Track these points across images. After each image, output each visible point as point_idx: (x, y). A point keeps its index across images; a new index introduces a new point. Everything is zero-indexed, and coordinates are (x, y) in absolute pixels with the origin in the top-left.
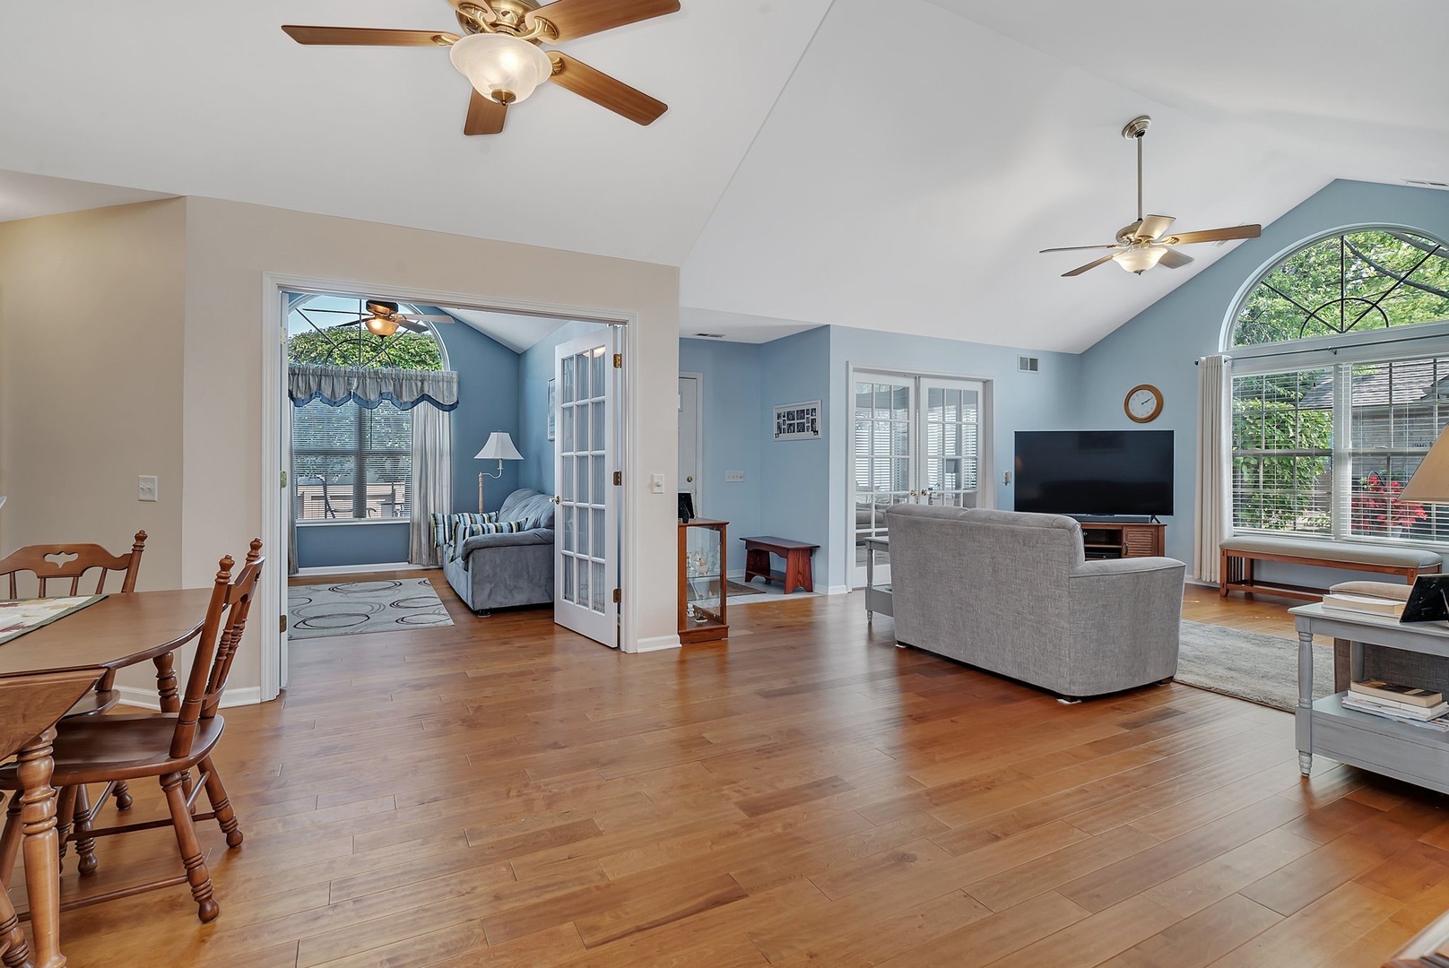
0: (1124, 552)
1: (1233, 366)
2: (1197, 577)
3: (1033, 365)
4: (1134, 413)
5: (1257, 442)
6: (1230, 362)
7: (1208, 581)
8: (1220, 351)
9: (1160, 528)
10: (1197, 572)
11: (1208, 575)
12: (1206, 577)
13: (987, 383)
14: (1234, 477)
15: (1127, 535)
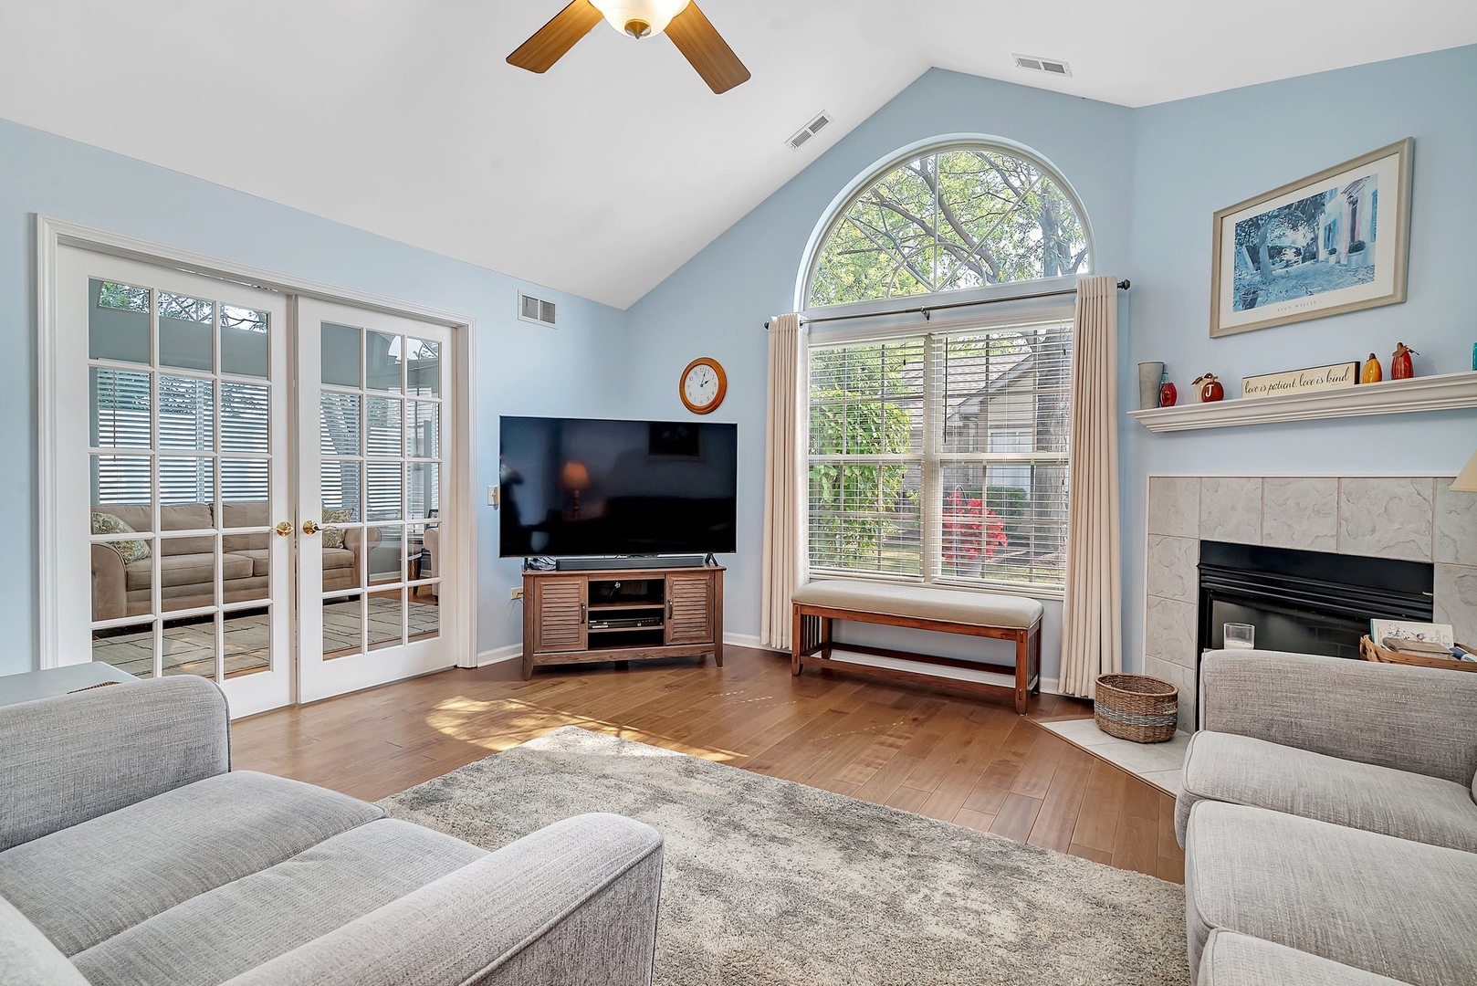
0: (667, 615)
1: (810, 333)
2: (765, 641)
3: (548, 312)
4: (691, 400)
5: (837, 445)
6: (806, 326)
7: (779, 647)
8: (796, 310)
9: (717, 572)
10: (765, 634)
11: (779, 638)
12: (777, 645)
13: (457, 329)
14: (811, 494)
15: (671, 587)
